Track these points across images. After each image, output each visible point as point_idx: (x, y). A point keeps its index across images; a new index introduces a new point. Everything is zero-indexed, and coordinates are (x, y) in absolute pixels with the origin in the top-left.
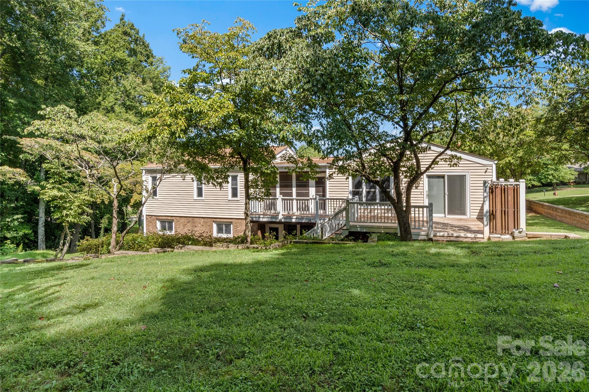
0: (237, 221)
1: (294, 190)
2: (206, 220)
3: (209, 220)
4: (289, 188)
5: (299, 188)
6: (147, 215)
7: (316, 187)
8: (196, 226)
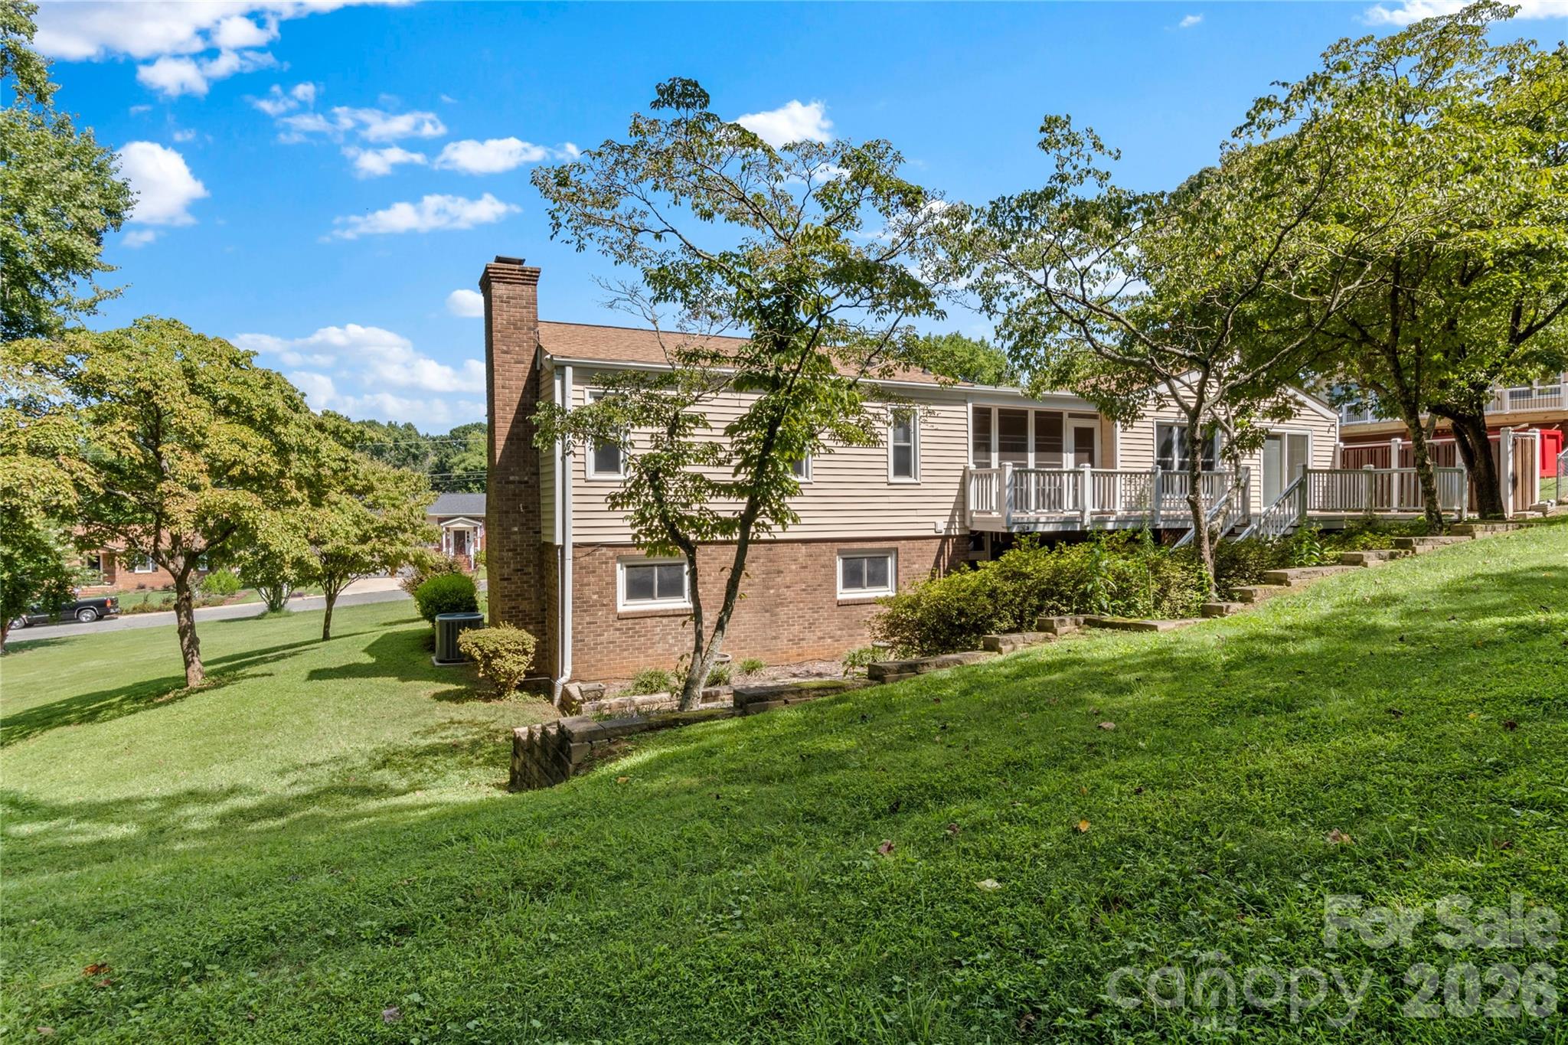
0: (911, 544)
1: (1031, 457)
2: (813, 547)
3: (823, 546)
4: (1020, 454)
5: (1042, 454)
6: (575, 546)
7: (1076, 451)
8: (780, 572)
